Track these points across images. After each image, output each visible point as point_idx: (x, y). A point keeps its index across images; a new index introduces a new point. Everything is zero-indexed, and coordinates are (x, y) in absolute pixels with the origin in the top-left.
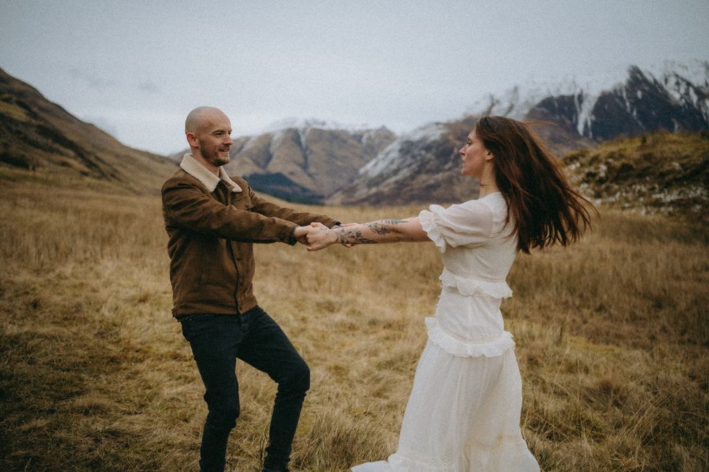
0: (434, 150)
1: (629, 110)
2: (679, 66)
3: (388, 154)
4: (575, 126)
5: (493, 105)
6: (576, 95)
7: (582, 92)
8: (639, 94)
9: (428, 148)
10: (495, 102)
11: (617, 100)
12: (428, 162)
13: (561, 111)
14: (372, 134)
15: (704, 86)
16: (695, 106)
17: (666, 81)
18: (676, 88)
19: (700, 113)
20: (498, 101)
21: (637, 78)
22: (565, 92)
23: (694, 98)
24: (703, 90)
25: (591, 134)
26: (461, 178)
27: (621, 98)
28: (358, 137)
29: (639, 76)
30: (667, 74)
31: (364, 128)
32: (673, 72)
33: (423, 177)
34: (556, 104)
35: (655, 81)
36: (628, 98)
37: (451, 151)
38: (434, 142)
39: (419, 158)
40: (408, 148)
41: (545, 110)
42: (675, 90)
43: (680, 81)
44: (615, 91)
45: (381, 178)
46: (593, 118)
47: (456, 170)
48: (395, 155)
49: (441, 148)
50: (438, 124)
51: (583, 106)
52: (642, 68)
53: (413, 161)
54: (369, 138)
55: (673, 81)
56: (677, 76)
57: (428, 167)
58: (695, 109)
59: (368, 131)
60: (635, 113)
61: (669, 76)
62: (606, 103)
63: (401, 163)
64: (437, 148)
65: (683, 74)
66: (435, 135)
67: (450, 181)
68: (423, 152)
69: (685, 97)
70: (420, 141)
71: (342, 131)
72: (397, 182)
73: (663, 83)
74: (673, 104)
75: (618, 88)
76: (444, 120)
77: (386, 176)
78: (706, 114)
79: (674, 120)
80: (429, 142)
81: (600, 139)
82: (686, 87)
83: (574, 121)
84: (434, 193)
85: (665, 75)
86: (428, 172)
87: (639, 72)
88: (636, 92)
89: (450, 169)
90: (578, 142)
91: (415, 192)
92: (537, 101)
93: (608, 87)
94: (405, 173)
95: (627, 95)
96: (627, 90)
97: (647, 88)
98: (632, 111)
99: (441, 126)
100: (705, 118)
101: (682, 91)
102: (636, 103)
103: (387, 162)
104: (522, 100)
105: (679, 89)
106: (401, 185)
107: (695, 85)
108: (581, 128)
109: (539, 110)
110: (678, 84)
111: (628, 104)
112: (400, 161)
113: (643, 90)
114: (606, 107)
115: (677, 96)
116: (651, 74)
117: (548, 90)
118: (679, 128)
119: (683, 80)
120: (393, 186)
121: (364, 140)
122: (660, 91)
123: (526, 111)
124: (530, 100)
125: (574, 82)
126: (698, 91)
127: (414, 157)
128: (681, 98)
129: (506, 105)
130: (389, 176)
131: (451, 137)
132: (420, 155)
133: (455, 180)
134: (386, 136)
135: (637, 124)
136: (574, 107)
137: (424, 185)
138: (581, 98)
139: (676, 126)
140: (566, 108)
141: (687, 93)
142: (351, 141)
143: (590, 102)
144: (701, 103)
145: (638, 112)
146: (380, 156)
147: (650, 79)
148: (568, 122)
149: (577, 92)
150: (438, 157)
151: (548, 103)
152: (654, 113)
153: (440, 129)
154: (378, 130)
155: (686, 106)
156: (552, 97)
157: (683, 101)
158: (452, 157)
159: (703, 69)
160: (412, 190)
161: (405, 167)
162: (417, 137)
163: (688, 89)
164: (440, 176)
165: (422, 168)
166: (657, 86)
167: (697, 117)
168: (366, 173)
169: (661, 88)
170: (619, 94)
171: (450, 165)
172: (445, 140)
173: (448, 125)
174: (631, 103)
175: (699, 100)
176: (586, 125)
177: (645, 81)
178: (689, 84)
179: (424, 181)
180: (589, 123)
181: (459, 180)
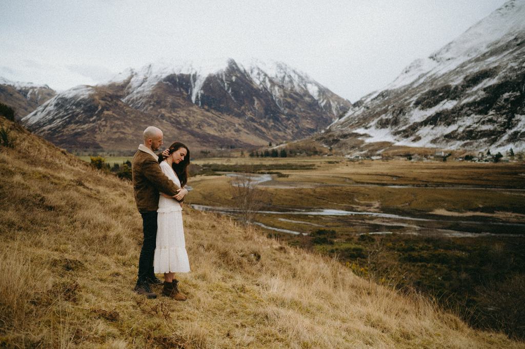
0: (82, 106)
1: (226, 89)
2: (260, 62)
3: (46, 106)
4: (190, 96)
5: (132, 76)
6: (192, 74)
7: (196, 73)
8: (234, 78)
9: (78, 104)
10: (134, 74)
11: (219, 81)
12: (77, 115)
13: (181, 85)
14: (35, 90)
15: (275, 77)
16: (268, 90)
17: (252, 72)
18: (258, 76)
19: (271, 95)
20: (136, 74)
21: (233, 68)
22: (185, 72)
23: (269, 85)
24: (274, 79)
25: (200, 103)
26: (102, 129)
27: (222, 80)
28: (23, 92)
29: (234, 66)
30: (253, 67)
31: (29, 86)
32: (257, 66)
33: (73, 126)
34: (178, 81)
35: (245, 71)
36: (226, 80)
37: (97, 108)
38: (83, 99)
39: (70, 112)
40: (62, 103)
41: (170, 84)
42: (257, 78)
43: (260, 73)
44: (218, 75)
45: (39, 125)
46: (202, 92)
47: (99, 122)
48: (51, 108)
49: (89, 105)
50: (88, 86)
51: (196, 83)
52: (237, 61)
53: (65, 114)
54: (33, 94)
55: (256, 72)
56: (259, 69)
57: (77, 119)
58: (268, 92)
59: (33, 88)
60: (230, 91)
61: (254, 68)
62: (211, 83)
63: (56, 115)
64: (85, 105)
65: (262, 68)
66: (85, 94)
67: (93, 131)
68: (74, 107)
69: (263, 83)
70: (72, 98)
71: (10, 86)
72: (50, 129)
73: (250, 72)
74: (255, 87)
75: (220, 73)
76: (93, 84)
77: (42, 124)
78: (275, 96)
79: (254, 98)
80: (79, 99)
81: (206, 107)
82: (264, 77)
83: (189, 93)
84: (80, 139)
85: (251, 67)
86: (76, 123)
87: (235, 64)
88: (232, 76)
89: (94, 121)
90: (191, 108)
91: (65, 137)
92: (164, 76)
93: (214, 71)
94: (58, 122)
95: (226, 78)
96: (226, 75)
97: (238, 75)
98: (228, 90)
99: (90, 88)
100: (274, 98)
101: (261, 79)
102: (231, 84)
103: (45, 113)
104: (154, 75)
105: (259, 78)
106: (54, 131)
107: (270, 76)
108: (193, 98)
109: (165, 82)
110: (259, 74)
111: (226, 84)
112: (56, 113)
113: (236, 76)
114: (211, 85)
115: (258, 82)
116: (242, 66)
117: (173, 69)
118: (258, 104)
119: (263, 72)
120: (46, 132)
121: (28, 95)
122: (247, 77)
123: (156, 83)
124: (159, 75)
125: (191, 66)
126: (271, 81)
127: (66, 110)
128: (261, 84)
129: (141, 77)
130: (44, 124)
131: (97, 97)
132: (72, 109)
133: (97, 130)
134: (47, 93)
135: (231, 99)
136: (190, 83)
137: (72, 133)
138: (195, 77)
139: (256, 102)
140: (184, 83)
141: (264, 81)
142: (17, 95)
143: (201, 81)
144: (272, 88)
145: (232, 91)
146: (40, 108)
147: (242, 69)
148: (185, 93)
149: (193, 73)
150: (85, 111)
151: (171, 79)
152: (242, 92)
153: (89, 90)
154: (41, 88)
155: (263, 90)
156: (175, 74)
157: (262, 86)
158: (96, 112)
159: (275, 66)
160: (62, 135)
161: (58, 118)
162: (71, 96)
163: (265, 78)
164: (86, 126)
165: (72, 119)
166: (246, 74)
167: (270, 97)
168: (27, 121)
169: (248, 76)
170: (220, 77)
171: (94, 118)
172: (91, 99)
173: (95, 88)
174: (228, 84)
175: (271, 87)
176: (197, 97)
177: (238, 70)
178: (266, 75)
179: (73, 130)
180: (200, 95)
181: (100, 129)
